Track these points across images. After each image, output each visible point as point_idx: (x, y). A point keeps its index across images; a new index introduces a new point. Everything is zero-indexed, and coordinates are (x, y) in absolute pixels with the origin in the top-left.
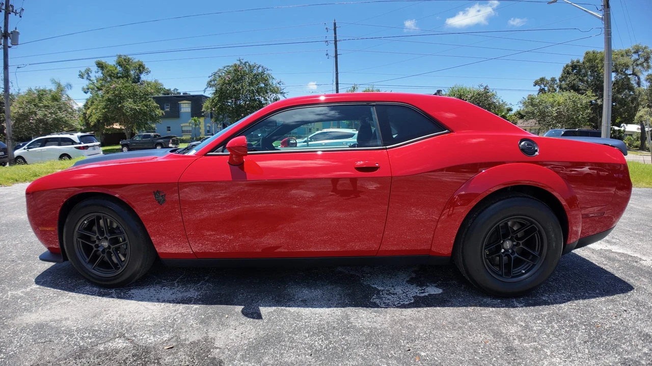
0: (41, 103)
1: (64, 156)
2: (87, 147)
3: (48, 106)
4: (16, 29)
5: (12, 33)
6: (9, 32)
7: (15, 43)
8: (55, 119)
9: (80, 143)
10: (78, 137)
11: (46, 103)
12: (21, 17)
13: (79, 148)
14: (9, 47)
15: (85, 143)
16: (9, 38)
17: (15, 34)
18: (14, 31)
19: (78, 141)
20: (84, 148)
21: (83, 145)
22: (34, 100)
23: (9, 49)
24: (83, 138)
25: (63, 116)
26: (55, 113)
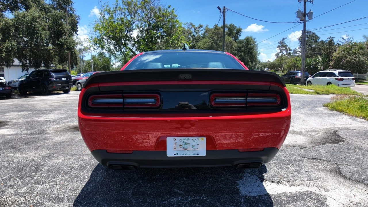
0: (351, 51)
1: (329, 83)
2: (343, 79)
3: (355, 53)
4: (311, 10)
5: (308, 13)
6: (307, 13)
7: (311, 18)
8: (357, 61)
9: (338, 77)
10: (338, 72)
11: (354, 51)
12: (313, 3)
13: (337, 79)
14: (307, 21)
15: (341, 77)
16: (307, 16)
17: (311, 13)
18: (310, 12)
19: (337, 75)
20: (341, 80)
21: (340, 78)
22: (347, 49)
23: (307, 22)
24: (342, 74)
25: (363, 59)
26: (359, 57)
